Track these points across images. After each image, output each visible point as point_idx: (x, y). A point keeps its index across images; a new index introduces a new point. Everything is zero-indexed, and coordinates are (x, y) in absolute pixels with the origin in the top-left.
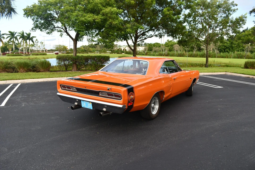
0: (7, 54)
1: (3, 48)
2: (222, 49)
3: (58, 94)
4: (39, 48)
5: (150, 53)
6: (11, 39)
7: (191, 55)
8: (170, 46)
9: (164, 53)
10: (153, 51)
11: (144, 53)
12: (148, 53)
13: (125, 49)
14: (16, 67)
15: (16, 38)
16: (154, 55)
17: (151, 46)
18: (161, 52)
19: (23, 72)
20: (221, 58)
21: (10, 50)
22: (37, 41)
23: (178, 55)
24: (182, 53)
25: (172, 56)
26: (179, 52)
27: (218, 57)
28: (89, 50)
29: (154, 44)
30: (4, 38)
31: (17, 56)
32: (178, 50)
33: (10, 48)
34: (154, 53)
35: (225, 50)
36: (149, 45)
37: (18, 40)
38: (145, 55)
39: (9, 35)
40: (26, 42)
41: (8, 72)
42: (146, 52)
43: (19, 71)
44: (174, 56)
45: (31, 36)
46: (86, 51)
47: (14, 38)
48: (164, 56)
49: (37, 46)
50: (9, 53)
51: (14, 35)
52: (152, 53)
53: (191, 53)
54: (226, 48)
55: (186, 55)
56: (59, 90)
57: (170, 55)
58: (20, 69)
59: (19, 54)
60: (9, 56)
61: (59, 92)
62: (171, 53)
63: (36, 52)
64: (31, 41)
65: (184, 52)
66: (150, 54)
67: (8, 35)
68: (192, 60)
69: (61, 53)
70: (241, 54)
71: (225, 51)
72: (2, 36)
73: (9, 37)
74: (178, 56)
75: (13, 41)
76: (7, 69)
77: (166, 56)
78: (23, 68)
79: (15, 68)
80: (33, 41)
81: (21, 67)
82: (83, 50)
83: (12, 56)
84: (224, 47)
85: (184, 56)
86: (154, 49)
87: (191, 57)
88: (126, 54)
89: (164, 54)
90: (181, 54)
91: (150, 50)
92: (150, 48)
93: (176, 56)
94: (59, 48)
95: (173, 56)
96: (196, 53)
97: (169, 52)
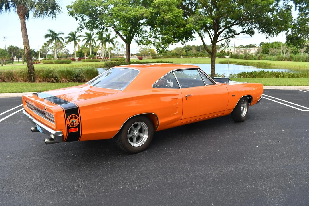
0: (82, 60)
1: (80, 52)
4: (119, 52)
5: (265, 56)
6: (88, 41)
9: (284, 56)
10: (269, 53)
11: (256, 57)
12: (261, 56)
13: (231, 51)
14: (58, 75)
15: (93, 40)
16: (270, 60)
17: (267, 46)
18: (281, 55)
19: (65, 82)
21: (86, 54)
22: (117, 43)
23: (307, 59)
25: (296, 61)
28: (182, 53)
29: (272, 44)
30: (79, 40)
31: (93, 61)
33: (85, 52)
34: (271, 57)
36: (265, 46)
37: (95, 43)
38: (257, 60)
39: (86, 36)
40: (105, 45)
41: (49, 82)
42: (259, 55)
43: (61, 81)
44: (301, 61)
45: (111, 38)
46: (178, 54)
47: (91, 41)
48: (284, 60)
49: (117, 49)
50: (84, 59)
51: (91, 37)
52: (268, 56)
56: (24, 107)
57: (294, 60)
58: (62, 79)
59: (95, 59)
60: (84, 61)
62: (296, 56)
63: (120, 56)
64: (111, 43)
66: (265, 58)
67: (84, 36)
69: (146, 58)
72: (77, 39)
73: (86, 39)
74: (306, 61)
75: (90, 45)
76: (48, 79)
77: (287, 61)
78: (65, 77)
79: (56, 77)
80: (113, 43)
81: (63, 76)
82: (174, 54)
83: (88, 62)
86: (272, 50)
88: (232, 58)
89: (286, 58)
91: (266, 52)
92: (266, 49)
93: (303, 61)
94: (144, 51)
95: (298, 61)
97: (292, 55)
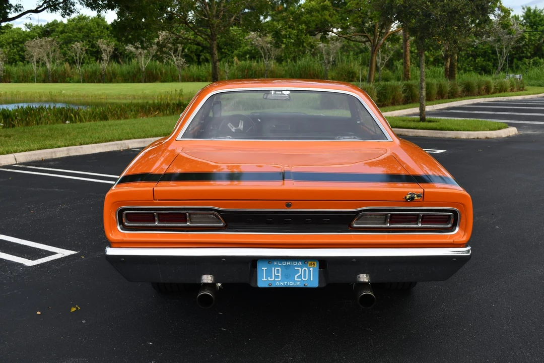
2: (192, 52)
3: (110, 251)
7: (91, 77)
8: (9, 44)
20: (194, 81)
23: (46, 75)
24: (60, 69)
26: (49, 66)
27: (185, 79)
32: (45, 59)
35: (198, 56)
53: (90, 67)
54: (202, 51)
55: (76, 78)
56: (112, 236)
61: (111, 244)
62: (17, 70)
65: (67, 65)
68: (107, 92)
70: (250, 66)
71: (201, 60)
74: (44, 81)
84: (195, 47)
85: (68, 79)
87: (93, 82)
90: (56, 71)
93: (38, 81)
96: (110, 69)
97: (8, 67)
